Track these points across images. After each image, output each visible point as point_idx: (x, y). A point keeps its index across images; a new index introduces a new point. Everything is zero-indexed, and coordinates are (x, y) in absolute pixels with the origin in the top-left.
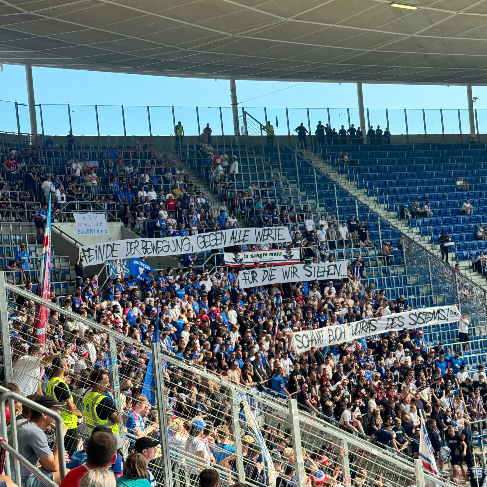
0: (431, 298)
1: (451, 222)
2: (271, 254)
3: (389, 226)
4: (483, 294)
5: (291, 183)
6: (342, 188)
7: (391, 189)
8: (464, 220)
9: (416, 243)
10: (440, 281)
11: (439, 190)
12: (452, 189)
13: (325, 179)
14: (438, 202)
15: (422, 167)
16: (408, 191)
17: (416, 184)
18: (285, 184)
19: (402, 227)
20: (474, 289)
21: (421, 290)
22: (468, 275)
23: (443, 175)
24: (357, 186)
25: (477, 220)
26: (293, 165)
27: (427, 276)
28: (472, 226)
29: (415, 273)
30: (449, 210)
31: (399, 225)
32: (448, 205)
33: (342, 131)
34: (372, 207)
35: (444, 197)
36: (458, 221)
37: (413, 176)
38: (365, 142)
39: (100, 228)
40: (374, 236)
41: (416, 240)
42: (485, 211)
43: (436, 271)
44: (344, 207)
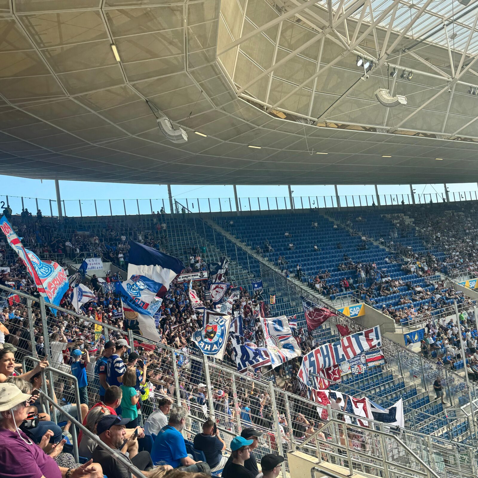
1: (283, 254)
2: (192, 276)
3: (253, 257)
4: (301, 290)
5: (201, 237)
6: (228, 239)
7: (253, 238)
9: (266, 266)
10: (280, 284)
11: (277, 238)
12: (283, 238)
13: (219, 234)
14: (277, 244)
15: (268, 227)
16: (261, 239)
17: (266, 235)
18: (198, 238)
19: (260, 259)
20: (297, 288)
21: (270, 290)
22: (293, 281)
23: (279, 230)
24: (235, 238)
26: (202, 228)
27: (273, 282)
29: (266, 281)
30: (283, 248)
31: (258, 257)
32: (282, 245)
34: (244, 248)
35: (279, 242)
36: (287, 254)
37: (264, 232)
39: (98, 266)
40: (246, 263)
41: (266, 264)
42: (300, 248)
43: (277, 279)
44: (229, 249)
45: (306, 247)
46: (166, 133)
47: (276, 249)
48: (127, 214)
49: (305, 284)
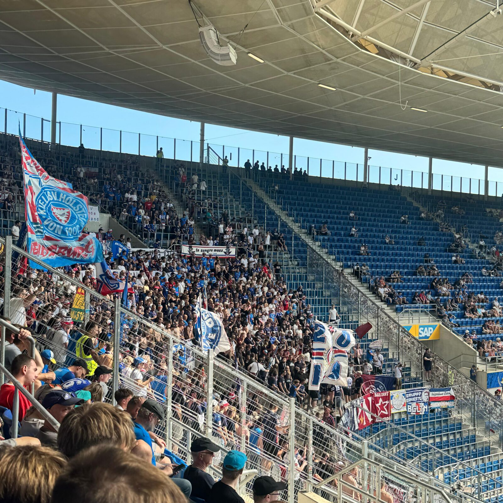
0: (322, 292)
1: (342, 241)
2: (215, 250)
3: (300, 239)
4: (357, 292)
5: (235, 201)
6: (271, 209)
7: (305, 213)
8: (351, 240)
9: (317, 253)
10: (330, 280)
11: (337, 218)
12: (346, 218)
13: (260, 201)
14: (336, 226)
15: (328, 201)
16: (316, 216)
17: (322, 212)
18: (231, 201)
19: (309, 241)
20: (352, 288)
21: (316, 285)
22: (349, 278)
23: (341, 208)
24: (281, 208)
25: (361, 241)
26: (238, 188)
27: (322, 276)
28: (357, 245)
29: (313, 273)
30: (343, 233)
31: (307, 240)
32: (342, 229)
33: (276, 169)
34: (289, 225)
35: (340, 223)
36: (347, 241)
37: (321, 206)
38: (291, 179)
39: (93, 216)
40: (289, 245)
41: (317, 251)
42: (366, 236)
43: (328, 273)
44: (271, 222)
45: (374, 236)
46: (209, 49)
47: (333, 232)
48: (141, 154)
49: (365, 285)
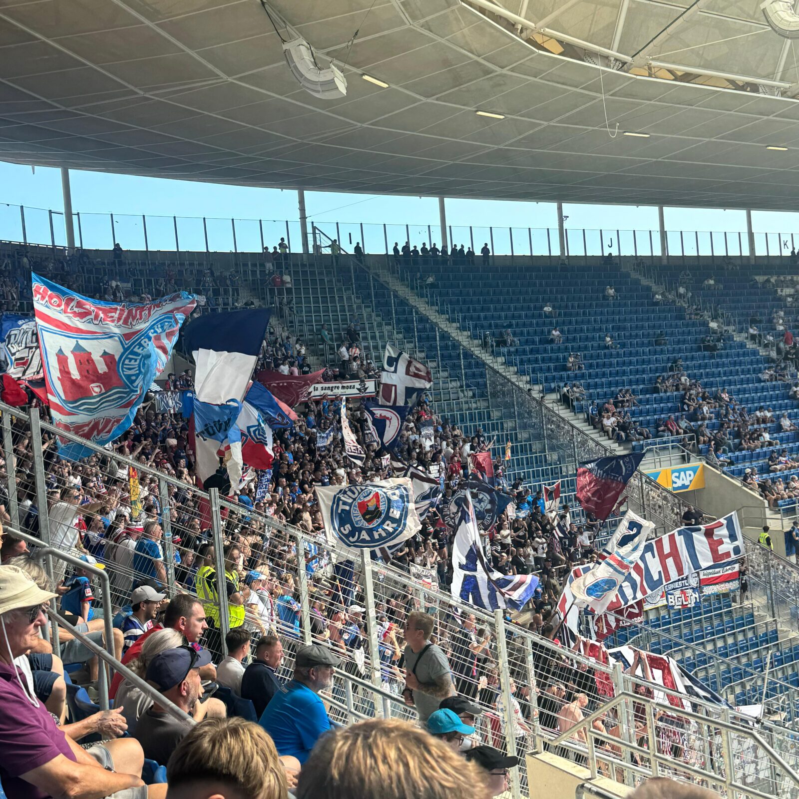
0: (516, 434)
1: (538, 352)
2: (343, 387)
3: (472, 355)
4: (570, 429)
5: (366, 307)
6: (421, 314)
7: (475, 314)
8: (552, 349)
9: (501, 375)
10: (526, 415)
11: (526, 316)
12: (540, 316)
13: (403, 303)
14: (525, 330)
15: (508, 291)
16: (493, 317)
17: (502, 309)
18: (359, 308)
19: (487, 358)
20: (562, 424)
21: (505, 425)
22: (555, 408)
23: (531, 301)
24: (438, 311)
25: (566, 349)
26: (368, 287)
27: (512, 410)
28: (561, 355)
29: (499, 406)
30: (537, 339)
31: (483, 355)
32: (535, 333)
34: (454, 335)
35: (531, 325)
36: (545, 351)
37: (498, 301)
40: (456, 367)
41: (500, 371)
42: (574, 339)
43: (522, 404)
44: (423, 335)
45: (587, 339)
46: (302, 75)
47: (523, 339)
48: (211, 250)
49: (581, 416)
